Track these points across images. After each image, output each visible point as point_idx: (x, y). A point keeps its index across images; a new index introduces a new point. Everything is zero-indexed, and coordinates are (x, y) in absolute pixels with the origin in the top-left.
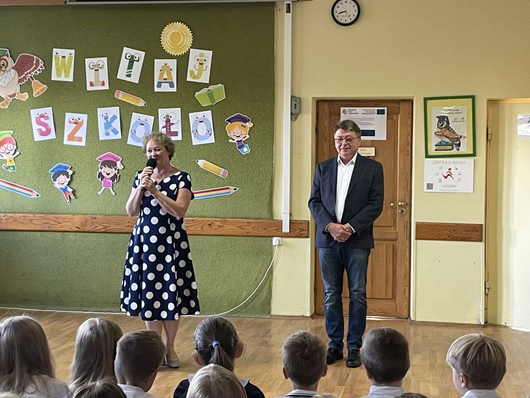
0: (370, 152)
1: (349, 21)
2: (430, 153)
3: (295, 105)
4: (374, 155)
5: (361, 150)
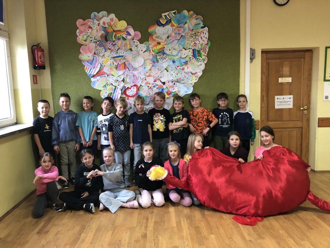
0: (289, 80)
1: (283, 3)
2: (326, 79)
3: (253, 53)
4: (291, 82)
5: (284, 79)
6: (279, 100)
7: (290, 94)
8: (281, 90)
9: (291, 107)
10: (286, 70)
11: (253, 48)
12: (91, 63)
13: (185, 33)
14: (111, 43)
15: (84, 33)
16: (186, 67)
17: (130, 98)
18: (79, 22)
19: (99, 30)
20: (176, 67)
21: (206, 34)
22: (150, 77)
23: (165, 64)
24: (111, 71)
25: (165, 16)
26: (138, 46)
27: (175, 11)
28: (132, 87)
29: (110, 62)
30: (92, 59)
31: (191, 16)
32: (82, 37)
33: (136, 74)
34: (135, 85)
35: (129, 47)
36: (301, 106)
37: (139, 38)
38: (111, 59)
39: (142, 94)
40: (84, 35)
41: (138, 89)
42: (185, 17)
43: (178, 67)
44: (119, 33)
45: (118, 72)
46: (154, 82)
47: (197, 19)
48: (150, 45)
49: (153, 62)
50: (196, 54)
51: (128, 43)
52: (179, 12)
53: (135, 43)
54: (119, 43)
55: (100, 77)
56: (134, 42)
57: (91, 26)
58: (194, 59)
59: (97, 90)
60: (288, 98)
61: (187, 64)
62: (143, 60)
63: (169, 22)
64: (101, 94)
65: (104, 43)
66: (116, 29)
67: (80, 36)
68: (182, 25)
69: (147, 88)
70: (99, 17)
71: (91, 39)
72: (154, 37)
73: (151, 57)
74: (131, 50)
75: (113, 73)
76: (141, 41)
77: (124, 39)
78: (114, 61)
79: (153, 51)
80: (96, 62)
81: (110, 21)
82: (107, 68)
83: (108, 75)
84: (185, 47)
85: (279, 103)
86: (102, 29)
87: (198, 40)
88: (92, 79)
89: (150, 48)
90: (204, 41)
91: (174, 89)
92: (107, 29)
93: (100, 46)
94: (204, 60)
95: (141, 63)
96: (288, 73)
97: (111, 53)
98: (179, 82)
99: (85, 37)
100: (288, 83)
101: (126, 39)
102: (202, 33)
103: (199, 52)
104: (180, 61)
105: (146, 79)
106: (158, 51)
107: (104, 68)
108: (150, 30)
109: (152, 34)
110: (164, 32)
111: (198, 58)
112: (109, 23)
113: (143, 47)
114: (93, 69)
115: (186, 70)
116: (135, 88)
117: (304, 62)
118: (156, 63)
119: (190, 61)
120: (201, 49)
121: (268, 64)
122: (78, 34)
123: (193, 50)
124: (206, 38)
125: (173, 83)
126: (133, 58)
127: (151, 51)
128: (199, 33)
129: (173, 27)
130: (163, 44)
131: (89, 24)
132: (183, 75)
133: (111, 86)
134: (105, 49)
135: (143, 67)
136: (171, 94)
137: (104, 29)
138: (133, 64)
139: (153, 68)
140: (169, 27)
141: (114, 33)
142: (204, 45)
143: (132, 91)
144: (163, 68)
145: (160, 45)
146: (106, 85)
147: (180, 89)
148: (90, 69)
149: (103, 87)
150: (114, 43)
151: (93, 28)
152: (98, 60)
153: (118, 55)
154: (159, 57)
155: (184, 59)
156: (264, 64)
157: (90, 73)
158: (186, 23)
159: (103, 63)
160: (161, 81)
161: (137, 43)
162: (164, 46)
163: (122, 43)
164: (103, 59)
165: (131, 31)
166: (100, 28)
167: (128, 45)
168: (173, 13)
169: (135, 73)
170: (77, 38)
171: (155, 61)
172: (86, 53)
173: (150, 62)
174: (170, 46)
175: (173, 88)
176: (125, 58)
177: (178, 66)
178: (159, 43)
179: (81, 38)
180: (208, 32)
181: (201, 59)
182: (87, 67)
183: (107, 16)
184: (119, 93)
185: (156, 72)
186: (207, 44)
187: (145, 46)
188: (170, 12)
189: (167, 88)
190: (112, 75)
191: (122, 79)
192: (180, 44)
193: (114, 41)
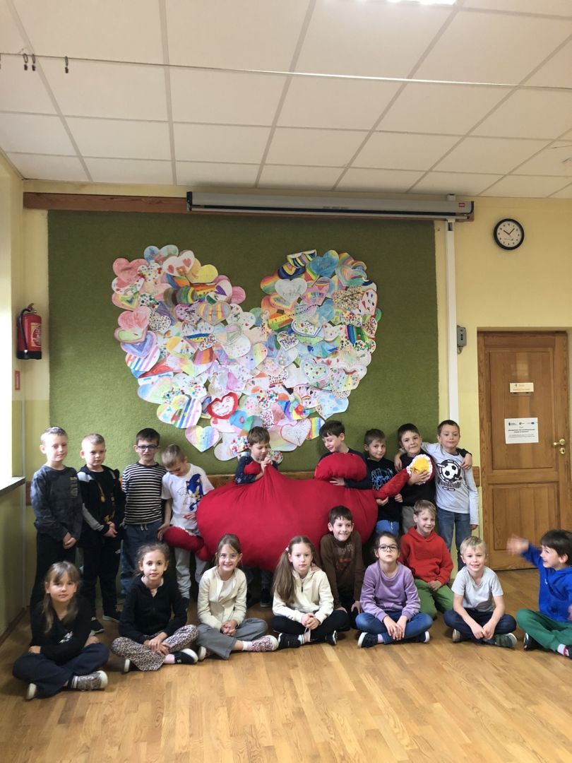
0: (528, 387)
3: (462, 335)
4: (533, 391)
5: (520, 386)
6: (512, 427)
7: (532, 416)
8: (516, 407)
9: (535, 440)
10: (522, 368)
11: (462, 325)
12: (140, 348)
13: (332, 292)
14: (184, 309)
15: (128, 287)
16: (334, 360)
17: (219, 420)
18: (119, 264)
19: (159, 281)
20: (315, 359)
21: (372, 296)
22: (262, 379)
23: (292, 351)
24: (181, 364)
25: (294, 260)
26: (239, 316)
27: (312, 252)
28: (224, 397)
29: (181, 346)
30: (143, 340)
31: (344, 263)
32: (123, 293)
33: (233, 372)
34: (230, 394)
35: (220, 317)
36: (554, 439)
37: (241, 301)
38: (182, 341)
39: (246, 411)
40: (127, 290)
41: (237, 402)
42: (332, 263)
43: (318, 358)
44: (202, 290)
45: (198, 366)
46: (270, 387)
47: (354, 268)
48: (264, 315)
49: (269, 348)
50: (354, 334)
51: (219, 309)
52: (321, 254)
53: (234, 309)
54: (201, 308)
55: (157, 376)
56: (232, 308)
57: (144, 272)
58: (350, 344)
59: (149, 403)
60: (529, 423)
61: (336, 352)
62: (249, 345)
63: (300, 271)
64: (158, 414)
65: (170, 307)
66: (195, 281)
67: (118, 292)
68: (326, 278)
69: (256, 399)
70: (160, 256)
71: (142, 299)
72: (272, 300)
73: (265, 338)
74: (225, 322)
75: (185, 368)
76: (246, 307)
77: (212, 301)
78: (189, 345)
79: (269, 326)
80: (151, 345)
81: (182, 264)
82: (173, 357)
83: (175, 374)
84: (333, 321)
85: (513, 433)
86: (166, 279)
87: (358, 308)
88: (141, 382)
89: (264, 321)
90: (368, 309)
91: (310, 403)
92: (176, 280)
93: (161, 313)
94: (369, 347)
95: (244, 350)
96: (526, 374)
97: (183, 329)
98: (321, 389)
99: (130, 294)
100: (527, 393)
101: (214, 302)
102: (365, 295)
103: (359, 330)
104: (323, 349)
105: (253, 382)
106: (279, 326)
107: (168, 358)
108: (265, 285)
109: (267, 292)
110: (292, 289)
111: (357, 342)
112: (181, 267)
113: (249, 318)
114: (144, 361)
115: (334, 365)
116: (231, 399)
117: (553, 353)
118: (275, 350)
119: (342, 347)
120: (363, 325)
121: (489, 356)
122: (114, 288)
123: (348, 326)
124: (373, 304)
125: (309, 390)
126: (228, 339)
127: (266, 326)
128: (360, 295)
129: (310, 282)
130: (289, 313)
131: (140, 268)
132: (329, 375)
133: (181, 396)
134: (171, 319)
135: (249, 358)
136: (304, 412)
137: (172, 279)
138: (227, 350)
139: (269, 360)
140: (300, 281)
141: (192, 289)
142: (368, 317)
143: (225, 406)
144: (288, 360)
145: (284, 316)
146: (171, 394)
147: (322, 403)
148: (137, 360)
149: (164, 397)
150: (190, 309)
151: (147, 276)
152: (155, 341)
153: (197, 332)
154: (281, 339)
155: (331, 344)
156: (482, 358)
157: (136, 369)
158: (334, 274)
159: (165, 349)
160: (284, 386)
161: (237, 309)
162: (291, 317)
163: (206, 308)
164: (167, 340)
165: (226, 285)
166: (162, 278)
167: (220, 314)
168: (310, 255)
169: (232, 368)
170: (113, 296)
171: (273, 346)
172: (130, 326)
173: (264, 347)
174: (303, 318)
175: (308, 401)
176: (213, 339)
177: (319, 356)
178: (281, 312)
179: (120, 297)
180: (377, 292)
181: (364, 344)
182: (131, 356)
183: (177, 254)
184: (198, 411)
185: (275, 368)
186: (374, 316)
187: (253, 316)
188: (305, 253)
189: (296, 400)
190: (184, 372)
191: (204, 381)
192: (323, 315)
193: (190, 305)
